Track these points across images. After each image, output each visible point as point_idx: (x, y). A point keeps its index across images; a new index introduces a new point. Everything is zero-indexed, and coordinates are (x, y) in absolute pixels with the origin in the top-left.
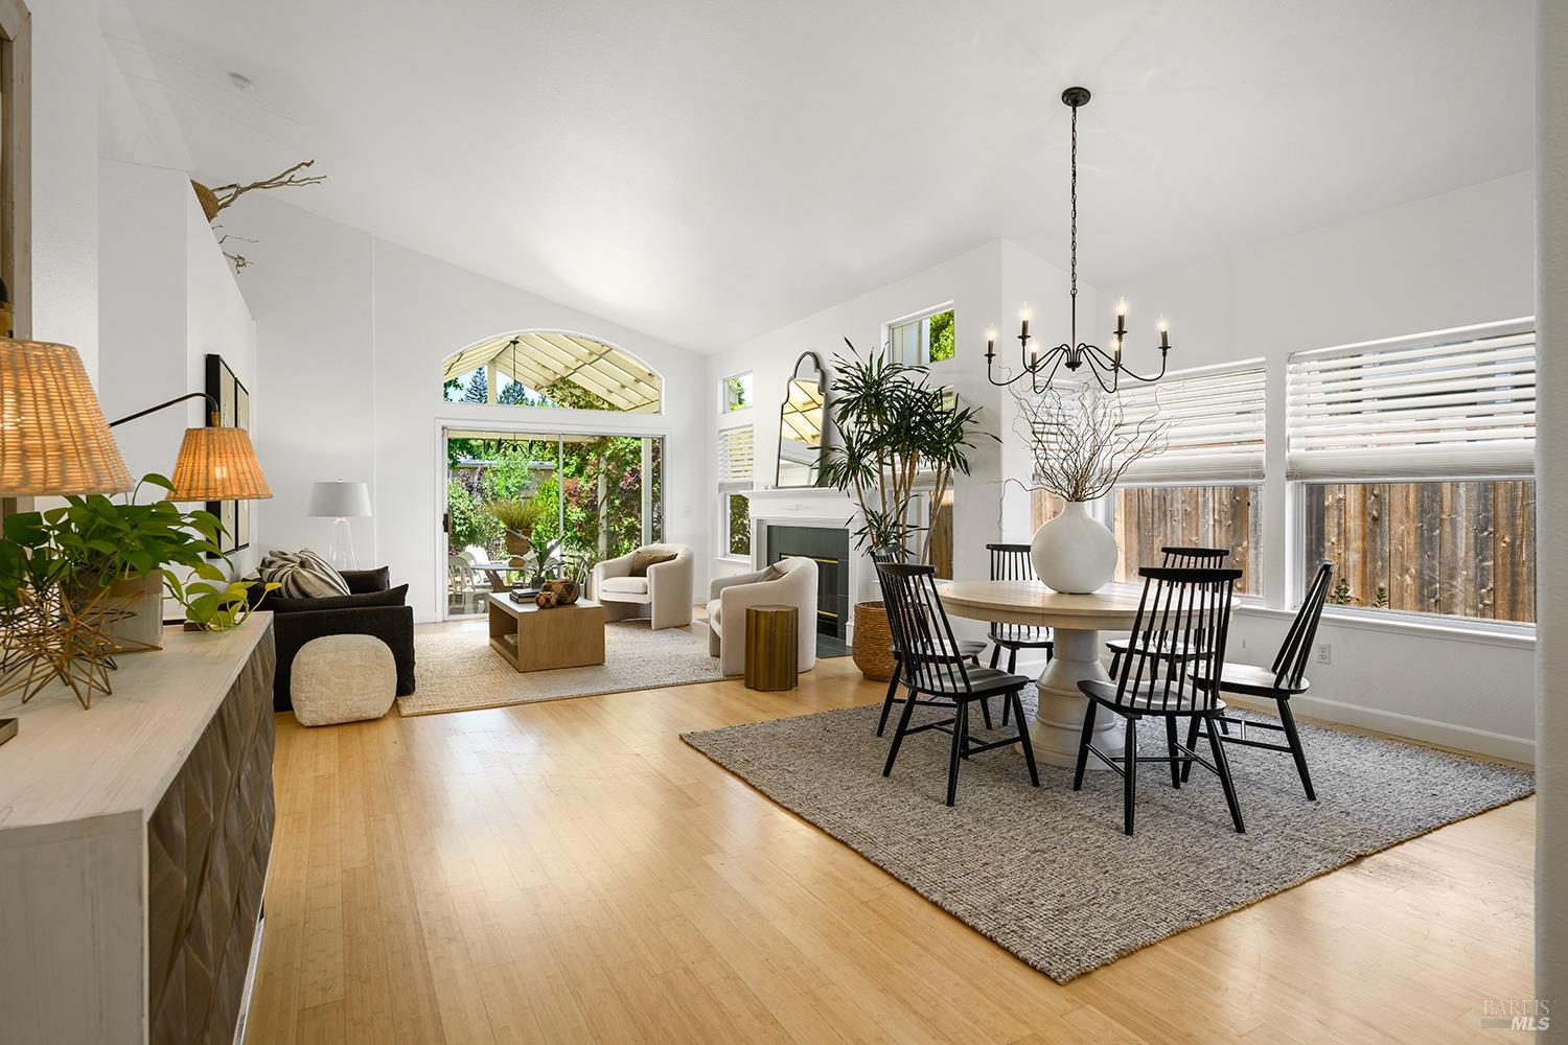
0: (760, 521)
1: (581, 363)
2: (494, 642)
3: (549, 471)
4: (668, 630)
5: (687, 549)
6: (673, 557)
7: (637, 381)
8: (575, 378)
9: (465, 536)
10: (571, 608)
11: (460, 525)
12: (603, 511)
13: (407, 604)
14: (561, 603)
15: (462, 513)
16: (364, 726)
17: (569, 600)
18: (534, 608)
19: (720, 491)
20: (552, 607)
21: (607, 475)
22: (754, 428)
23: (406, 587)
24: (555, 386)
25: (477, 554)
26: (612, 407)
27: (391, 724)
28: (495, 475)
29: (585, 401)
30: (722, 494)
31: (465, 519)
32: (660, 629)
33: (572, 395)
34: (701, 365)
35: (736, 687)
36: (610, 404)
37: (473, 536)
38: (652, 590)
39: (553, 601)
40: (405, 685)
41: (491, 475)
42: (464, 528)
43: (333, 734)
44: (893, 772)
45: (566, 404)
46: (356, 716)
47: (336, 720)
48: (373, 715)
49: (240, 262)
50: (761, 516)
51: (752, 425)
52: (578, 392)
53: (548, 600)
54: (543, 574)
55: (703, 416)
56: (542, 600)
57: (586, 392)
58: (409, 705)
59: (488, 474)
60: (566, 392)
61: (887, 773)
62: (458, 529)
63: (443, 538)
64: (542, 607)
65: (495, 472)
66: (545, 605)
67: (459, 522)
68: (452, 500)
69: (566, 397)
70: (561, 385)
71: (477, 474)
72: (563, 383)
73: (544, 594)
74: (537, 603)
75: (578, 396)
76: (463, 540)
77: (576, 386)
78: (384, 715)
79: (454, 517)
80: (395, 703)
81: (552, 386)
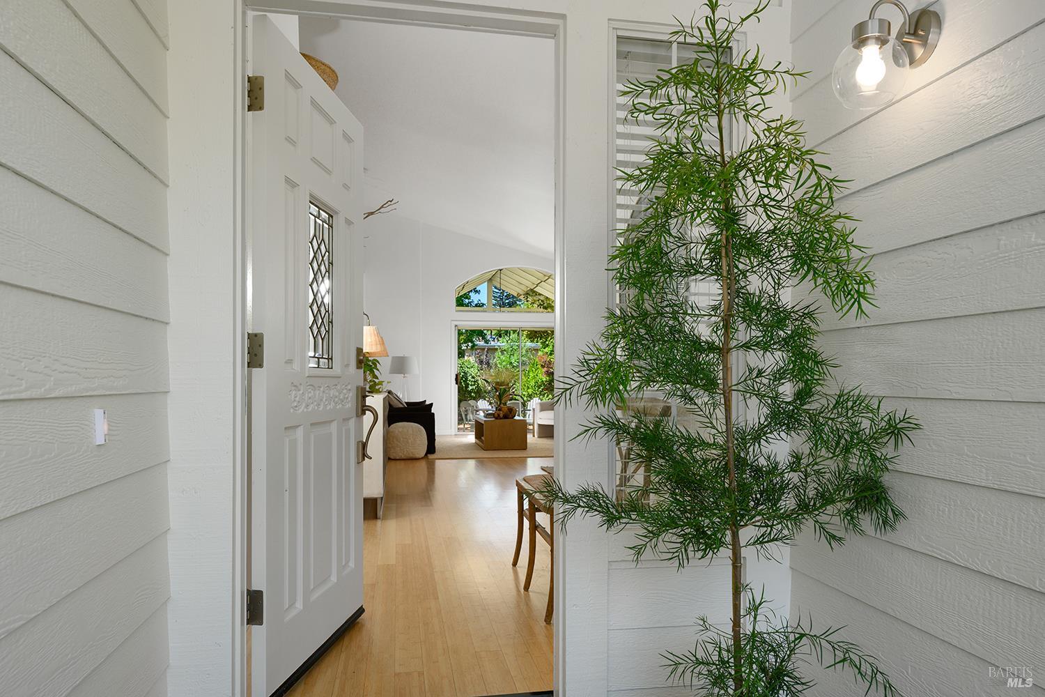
1: (539, 281)
2: (478, 441)
3: (537, 350)
8: (538, 290)
9: (475, 393)
10: (511, 420)
11: (471, 385)
13: (432, 412)
14: (506, 417)
15: (473, 377)
16: (414, 461)
17: (510, 416)
18: (493, 419)
20: (501, 419)
23: (432, 404)
24: (528, 294)
27: (423, 464)
28: (503, 354)
31: (475, 382)
33: (539, 300)
37: (480, 394)
39: (501, 416)
40: (431, 448)
41: (500, 353)
42: (474, 387)
43: (403, 462)
45: (536, 305)
46: (411, 456)
47: (403, 456)
48: (418, 456)
52: (542, 298)
53: (499, 415)
54: (502, 405)
56: (496, 415)
57: (546, 298)
58: (431, 456)
59: (498, 354)
60: (535, 298)
62: (470, 388)
63: (455, 388)
66: (497, 417)
67: (470, 383)
68: (466, 369)
69: (535, 301)
70: (531, 294)
71: (485, 353)
72: (531, 292)
73: (498, 412)
74: (494, 417)
75: (542, 301)
76: (473, 394)
77: (540, 294)
78: (422, 458)
79: (466, 379)
80: (426, 454)
81: (527, 294)
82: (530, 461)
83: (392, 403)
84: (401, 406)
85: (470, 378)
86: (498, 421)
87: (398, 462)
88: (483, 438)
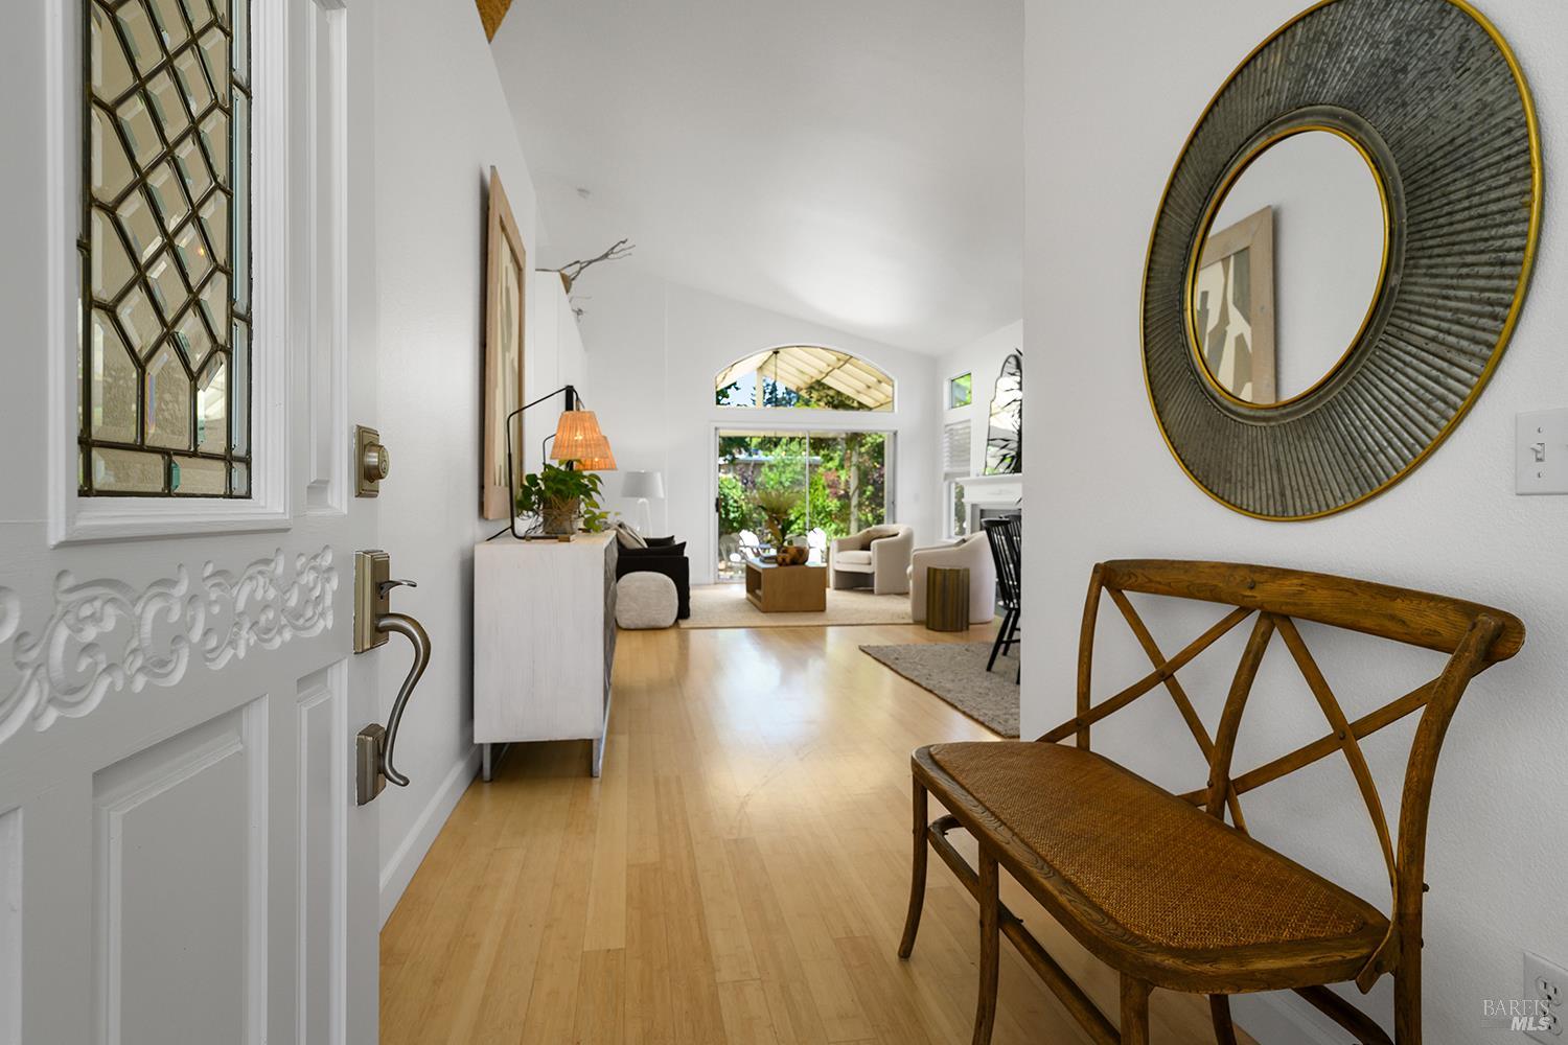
0: (974, 506)
1: (831, 368)
2: (750, 596)
3: (816, 466)
4: (888, 597)
5: (909, 529)
6: (896, 535)
7: (880, 382)
8: (828, 381)
9: (737, 522)
10: (801, 567)
11: (733, 512)
12: (854, 501)
13: (685, 555)
14: (794, 562)
15: (736, 501)
16: (658, 632)
17: (800, 561)
18: (775, 566)
19: (945, 479)
20: (787, 565)
21: (859, 468)
22: (972, 424)
23: (684, 544)
25: (748, 538)
26: (861, 406)
27: (672, 635)
28: (771, 470)
29: (839, 402)
30: (947, 483)
31: (737, 507)
32: (882, 594)
33: (827, 395)
34: (931, 366)
35: (923, 630)
36: (859, 403)
37: (744, 523)
38: (875, 562)
39: (788, 560)
40: (684, 612)
41: (767, 469)
42: (737, 514)
43: (640, 634)
44: (994, 668)
45: (822, 404)
46: (653, 624)
47: (641, 625)
48: (663, 625)
49: (579, 312)
50: (975, 501)
51: (969, 421)
52: (831, 393)
53: (784, 560)
54: (786, 544)
55: (933, 411)
56: (780, 559)
57: (839, 393)
58: (684, 624)
59: (765, 469)
60: (822, 394)
61: (989, 669)
62: (732, 515)
63: (714, 518)
64: (780, 565)
65: (771, 467)
66: (782, 563)
67: (731, 509)
68: (726, 491)
69: (822, 397)
70: (817, 387)
71: (751, 468)
72: (818, 385)
73: (782, 555)
74: (777, 562)
75: (832, 397)
76: (735, 524)
77: (830, 388)
78: (670, 627)
79: (727, 504)
80: (676, 621)
81: (811, 388)
82: (831, 631)
83: (624, 542)
84: (639, 546)
85: (731, 502)
86: (782, 568)
87: (633, 633)
88: (758, 592)
